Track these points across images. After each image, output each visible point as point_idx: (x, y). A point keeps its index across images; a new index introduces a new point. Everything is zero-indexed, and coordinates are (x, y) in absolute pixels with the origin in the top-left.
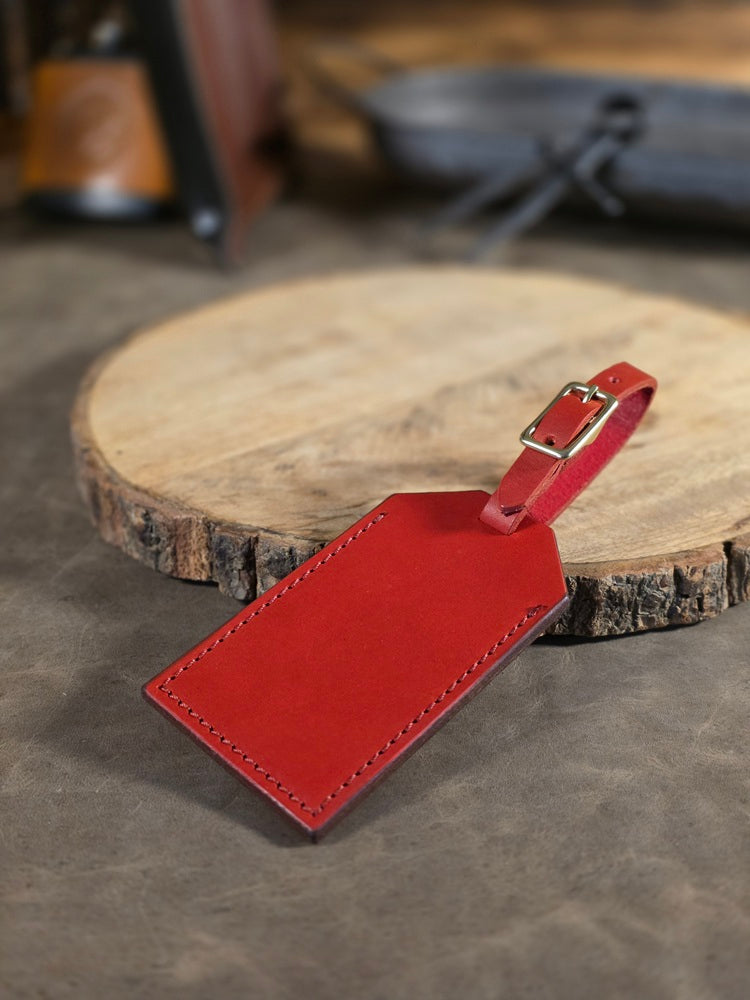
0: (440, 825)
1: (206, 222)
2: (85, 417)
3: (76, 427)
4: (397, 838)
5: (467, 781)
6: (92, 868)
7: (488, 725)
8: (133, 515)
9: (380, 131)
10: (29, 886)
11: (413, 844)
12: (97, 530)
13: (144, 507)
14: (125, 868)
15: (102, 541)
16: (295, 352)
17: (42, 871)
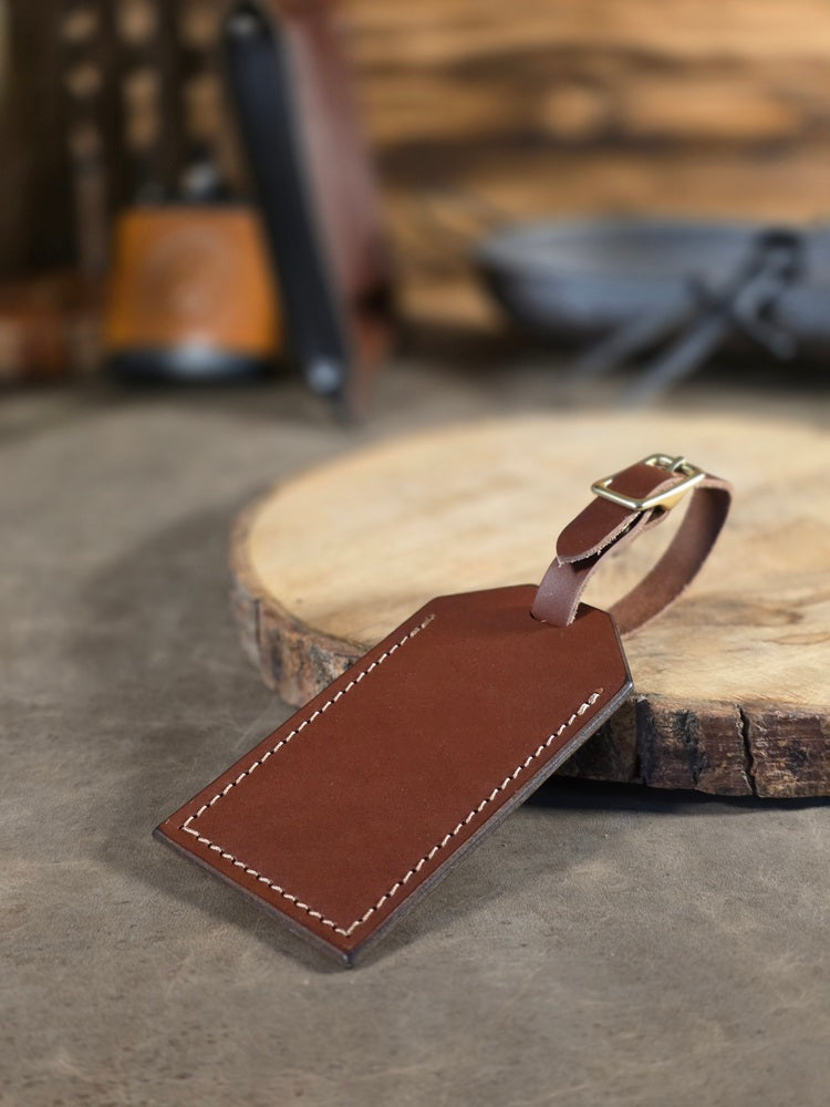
0: (786, 1010)
1: (324, 374)
2: (248, 567)
3: (241, 577)
4: (737, 1026)
5: (800, 960)
6: (372, 1072)
7: (804, 896)
8: (331, 667)
9: (496, 281)
10: (299, 1094)
11: (759, 1032)
12: (277, 692)
13: (346, 656)
14: (412, 1070)
15: (283, 704)
16: (466, 497)
17: (310, 1077)
